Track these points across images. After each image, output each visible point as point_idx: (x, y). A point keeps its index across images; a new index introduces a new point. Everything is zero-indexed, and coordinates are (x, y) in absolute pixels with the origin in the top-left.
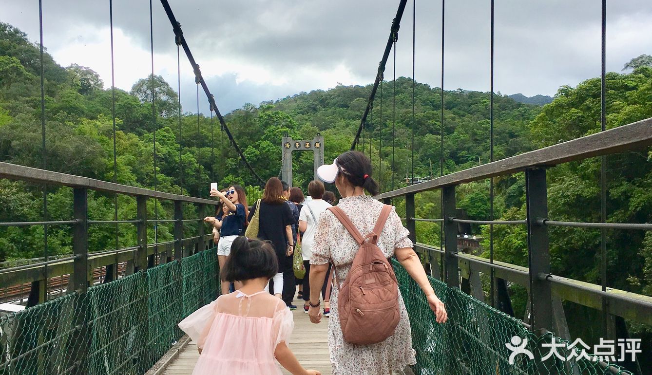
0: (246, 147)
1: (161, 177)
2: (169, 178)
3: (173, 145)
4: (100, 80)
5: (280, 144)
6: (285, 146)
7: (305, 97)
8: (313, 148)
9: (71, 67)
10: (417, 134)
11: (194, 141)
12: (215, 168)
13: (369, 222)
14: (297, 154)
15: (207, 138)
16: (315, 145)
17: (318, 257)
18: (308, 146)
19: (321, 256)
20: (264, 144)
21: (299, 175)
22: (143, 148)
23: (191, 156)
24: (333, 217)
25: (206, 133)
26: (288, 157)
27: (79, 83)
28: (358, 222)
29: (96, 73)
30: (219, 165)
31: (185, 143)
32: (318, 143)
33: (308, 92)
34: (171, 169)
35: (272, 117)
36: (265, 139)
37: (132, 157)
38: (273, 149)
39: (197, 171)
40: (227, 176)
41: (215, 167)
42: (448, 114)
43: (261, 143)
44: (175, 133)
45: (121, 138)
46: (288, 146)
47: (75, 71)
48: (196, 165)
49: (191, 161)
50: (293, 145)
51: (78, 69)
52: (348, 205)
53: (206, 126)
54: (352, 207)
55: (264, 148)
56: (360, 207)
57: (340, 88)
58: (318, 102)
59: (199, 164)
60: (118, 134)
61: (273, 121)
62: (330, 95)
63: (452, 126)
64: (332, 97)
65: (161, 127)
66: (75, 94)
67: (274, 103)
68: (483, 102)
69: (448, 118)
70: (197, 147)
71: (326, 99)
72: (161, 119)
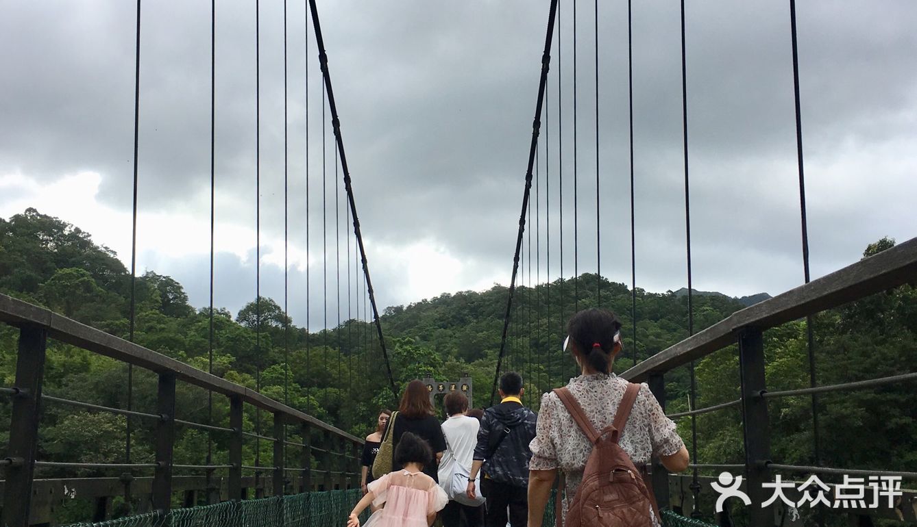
0: (381, 388)
3: (291, 385)
4: (184, 293)
7: (449, 301)
9: (146, 276)
11: (315, 380)
12: (342, 414)
13: (611, 414)
15: (330, 376)
16: (462, 388)
17: (541, 460)
18: (453, 389)
19: (545, 458)
23: (312, 397)
24: (559, 404)
25: (329, 369)
27: (158, 298)
28: (592, 414)
29: (178, 283)
30: (347, 411)
31: (305, 383)
32: (465, 385)
33: (453, 294)
35: (411, 353)
41: (343, 412)
43: (400, 384)
44: (292, 370)
45: (235, 379)
46: (430, 388)
47: (150, 281)
48: (319, 409)
49: (312, 405)
50: (435, 387)
51: (155, 278)
52: (582, 388)
54: (587, 391)
56: (599, 391)
57: (498, 290)
58: (467, 311)
59: (322, 408)
60: (232, 375)
61: (413, 358)
62: (484, 301)
63: (655, 346)
64: (487, 303)
65: (275, 362)
66: (157, 314)
67: (405, 308)
68: (704, 311)
69: (653, 334)
70: (318, 387)
71: (479, 306)
72: (274, 352)
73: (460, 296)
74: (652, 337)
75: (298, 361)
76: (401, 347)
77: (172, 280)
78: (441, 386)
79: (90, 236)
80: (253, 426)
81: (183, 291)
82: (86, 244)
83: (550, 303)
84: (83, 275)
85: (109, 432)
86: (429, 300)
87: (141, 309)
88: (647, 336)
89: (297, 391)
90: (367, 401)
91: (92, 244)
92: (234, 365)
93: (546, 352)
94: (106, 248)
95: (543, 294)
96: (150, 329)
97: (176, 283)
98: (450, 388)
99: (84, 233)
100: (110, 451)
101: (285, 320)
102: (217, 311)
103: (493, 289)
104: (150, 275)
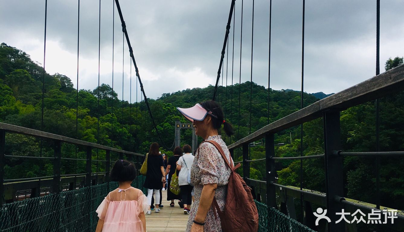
0: (156, 126)
1: (109, 141)
2: (114, 142)
3: (116, 123)
4: (72, 83)
5: (174, 125)
6: (177, 126)
7: (189, 92)
8: (192, 128)
9: (55, 75)
10: (256, 116)
11: (127, 121)
14: (183, 131)
15: (134, 119)
16: (193, 126)
18: (189, 126)
20: (166, 124)
21: (183, 141)
22: (101, 125)
23: (125, 129)
25: (133, 117)
26: (178, 132)
27: (60, 85)
29: (69, 78)
30: (140, 135)
31: (122, 123)
34: (114, 136)
35: (170, 110)
36: (166, 122)
37: (95, 130)
38: (171, 127)
39: (129, 137)
40: (145, 141)
41: (138, 136)
42: (275, 105)
43: (164, 124)
44: (116, 117)
45: (89, 120)
46: (178, 126)
47: (57, 77)
48: (128, 134)
49: (125, 132)
50: (181, 125)
51: (59, 76)
53: (133, 113)
55: (166, 127)
57: (210, 87)
58: (197, 95)
59: (130, 134)
60: (88, 117)
61: (171, 112)
62: (204, 92)
63: (276, 112)
64: (205, 93)
65: (109, 113)
66: (58, 91)
67: (170, 94)
68: (297, 98)
69: (275, 107)
70: (128, 125)
71: (202, 94)
72: (109, 108)
73: (194, 89)
74: (275, 109)
75: (120, 113)
76: (165, 107)
77: (67, 77)
78: (183, 125)
79: (29, 56)
80: (97, 141)
81: (71, 82)
82: (28, 59)
83: (232, 93)
84: (25, 73)
85: (26, 142)
86: (181, 91)
87: (51, 88)
88: (273, 108)
89: (118, 126)
90: (150, 131)
91: (31, 60)
92: (89, 113)
93: (230, 114)
94: (37, 62)
95: (229, 89)
96: (54, 97)
97: (68, 78)
98: (188, 126)
99: (27, 55)
100: (26, 151)
101: (115, 95)
102: (87, 91)
103: (208, 87)
104: (57, 74)
